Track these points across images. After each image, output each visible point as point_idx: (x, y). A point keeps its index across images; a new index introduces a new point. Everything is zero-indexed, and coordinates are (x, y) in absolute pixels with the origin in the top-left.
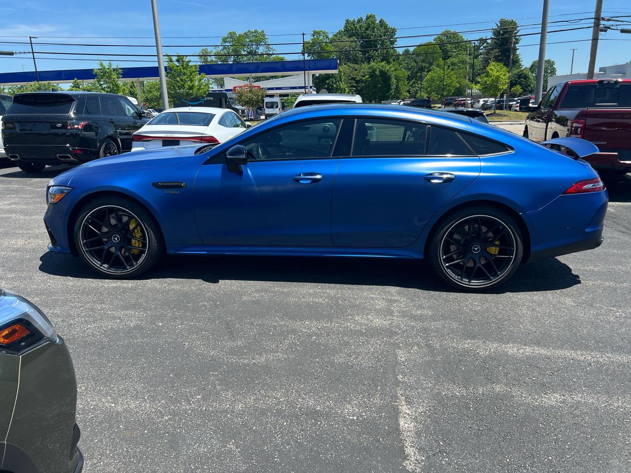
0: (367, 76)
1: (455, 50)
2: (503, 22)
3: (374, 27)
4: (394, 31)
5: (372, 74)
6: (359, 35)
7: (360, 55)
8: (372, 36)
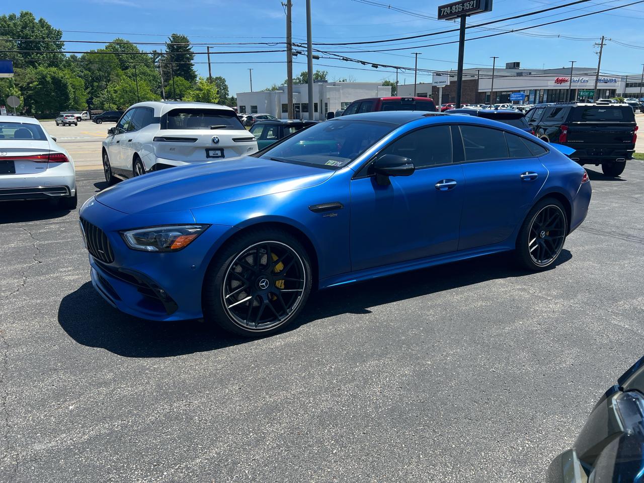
0: (36, 83)
1: (132, 61)
2: (175, 38)
3: (34, 26)
4: (59, 34)
5: (42, 80)
6: (14, 34)
7: (19, 57)
8: (33, 36)
